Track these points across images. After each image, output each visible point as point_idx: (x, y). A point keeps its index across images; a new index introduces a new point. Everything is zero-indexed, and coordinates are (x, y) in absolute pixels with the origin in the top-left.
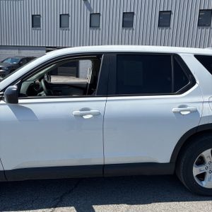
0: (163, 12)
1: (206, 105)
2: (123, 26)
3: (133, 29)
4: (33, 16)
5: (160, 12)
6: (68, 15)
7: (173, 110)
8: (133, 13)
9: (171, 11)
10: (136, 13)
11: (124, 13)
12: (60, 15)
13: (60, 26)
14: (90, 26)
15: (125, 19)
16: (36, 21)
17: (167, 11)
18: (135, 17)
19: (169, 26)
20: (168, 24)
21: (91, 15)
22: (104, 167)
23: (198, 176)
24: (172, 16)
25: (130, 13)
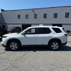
3: (47, 18)
4: (18, 15)
6: (28, 15)
9: (57, 13)
11: (44, 14)
12: (26, 15)
13: (26, 18)
14: (34, 18)
16: (19, 17)
18: (47, 15)
21: (35, 15)
22: (37, 45)
23: (53, 47)
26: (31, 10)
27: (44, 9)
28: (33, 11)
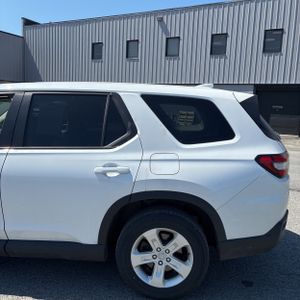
0: (271, 30)
1: (145, 165)
2: (211, 53)
3: (226, 58)
4: (93, 44)
5: (266, 31)
6: (137, 41)
7: (96, 169)
8: (226, 34)
9: (282, 30)
10: (230, 34)
11: (213, 36)
12: (128, 42)
14: (166, 55)
15: (215, 43)
17: (277, 30)
18: (229, 39)
19: (280, 50)
20: (278, 48)
21: (167, 39)
25: (222, 34)
26: (153, 18)
27: (216, 10)
28: (161, 20)
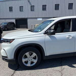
0: (56, 4)
4: (9, 7)
5: (55, 4)
9: (59, 4)
10: (47, 5)
11: (43, 5)
12: (20, 7)
15: (43, 7)
17: (58, 4)
19: (59, 9)
20: (58, 9)
24: (60, 6)
25: (45, 5)
28: (29, 1)
